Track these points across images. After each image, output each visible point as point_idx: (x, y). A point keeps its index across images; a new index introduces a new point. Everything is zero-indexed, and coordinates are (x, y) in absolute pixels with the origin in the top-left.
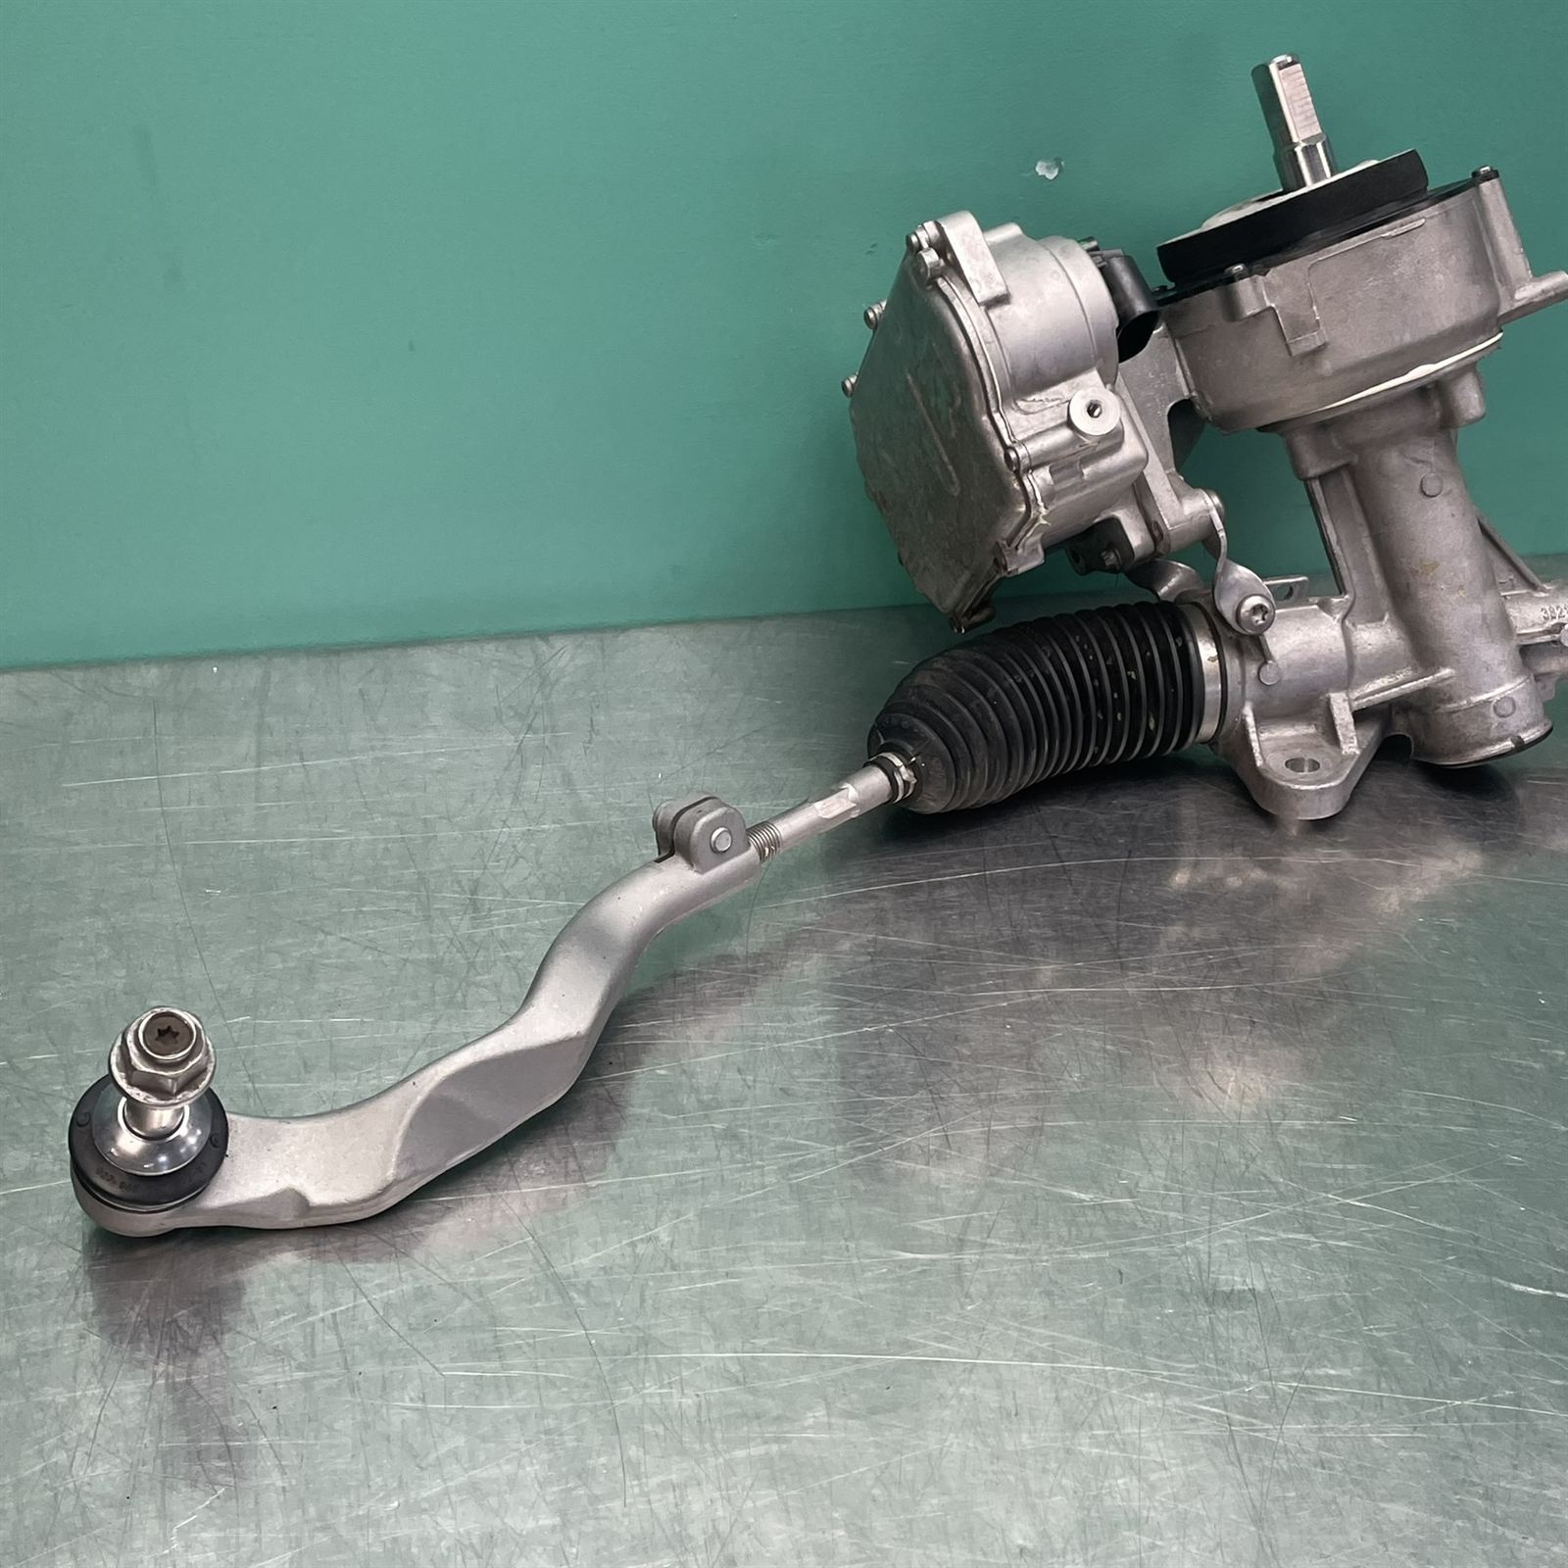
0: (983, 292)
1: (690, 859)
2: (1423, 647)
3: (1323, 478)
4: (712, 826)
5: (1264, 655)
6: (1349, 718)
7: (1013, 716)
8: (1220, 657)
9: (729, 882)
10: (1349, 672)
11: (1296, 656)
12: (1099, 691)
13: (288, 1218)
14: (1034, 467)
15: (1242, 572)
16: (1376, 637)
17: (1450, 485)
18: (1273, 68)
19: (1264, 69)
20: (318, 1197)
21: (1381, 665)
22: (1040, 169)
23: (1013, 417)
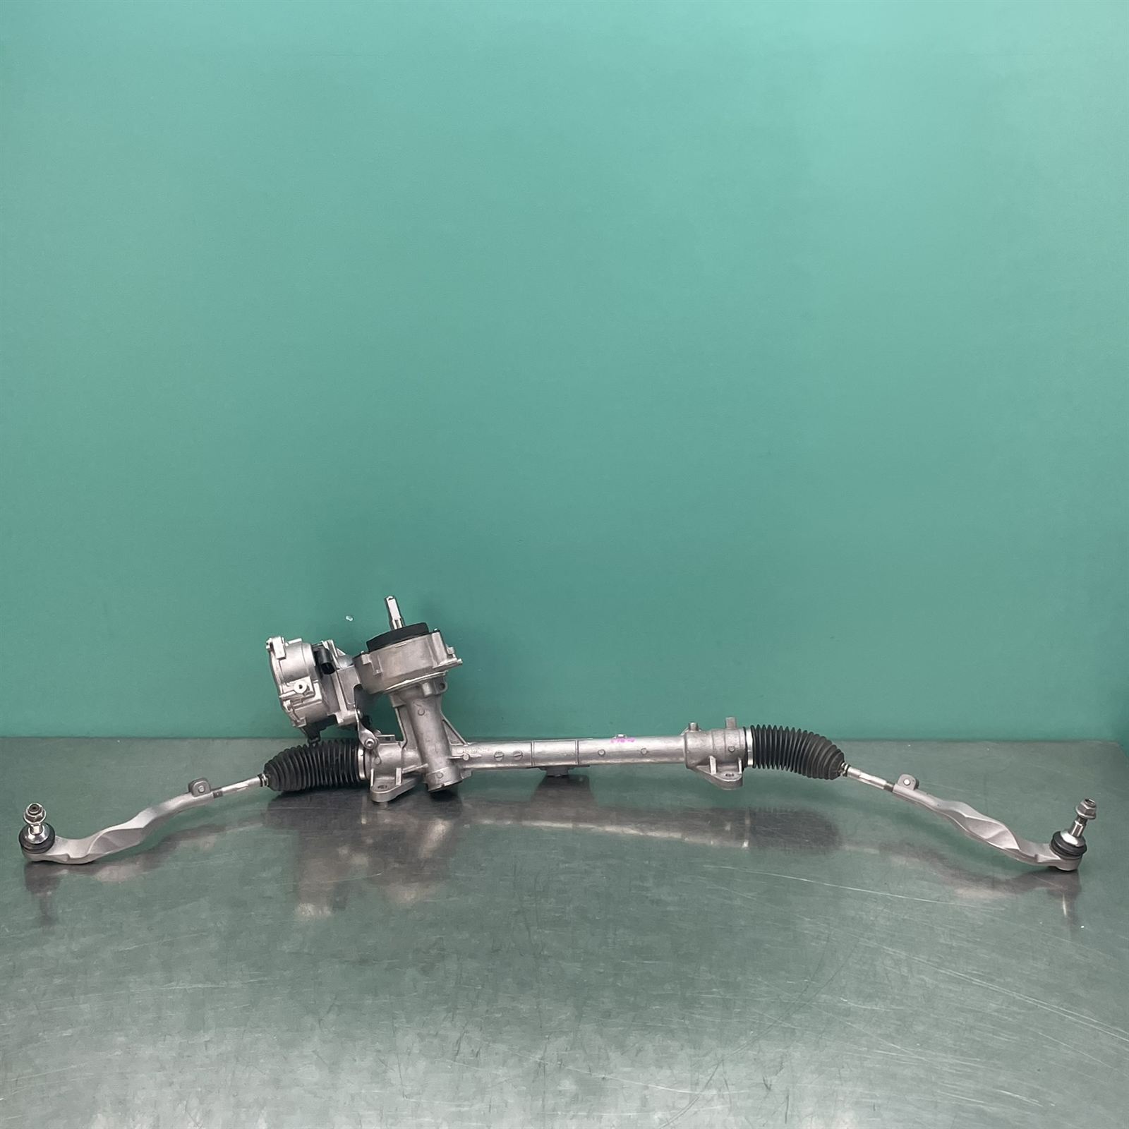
0: (279, 656)
1: (193, 794)
2: (423, 758)
3: (398, 708)
4: (199, 785)
5: (377, 756)
6: (400, 775)
7: (297, 763)
8: (364, 755)
9: (201, 801)
10: (402, 763)
11: (387, 757)
12: (327, 762)
13: (65, 860)
14: (286, 700)
15: (367, 731)
16: (411, 754)
17: (427, 712)
18: (387, 599)
19: (385, 599)
20: (72, 856)
21: (413, 762)
22: (347, 618)
23: (285, 687)
